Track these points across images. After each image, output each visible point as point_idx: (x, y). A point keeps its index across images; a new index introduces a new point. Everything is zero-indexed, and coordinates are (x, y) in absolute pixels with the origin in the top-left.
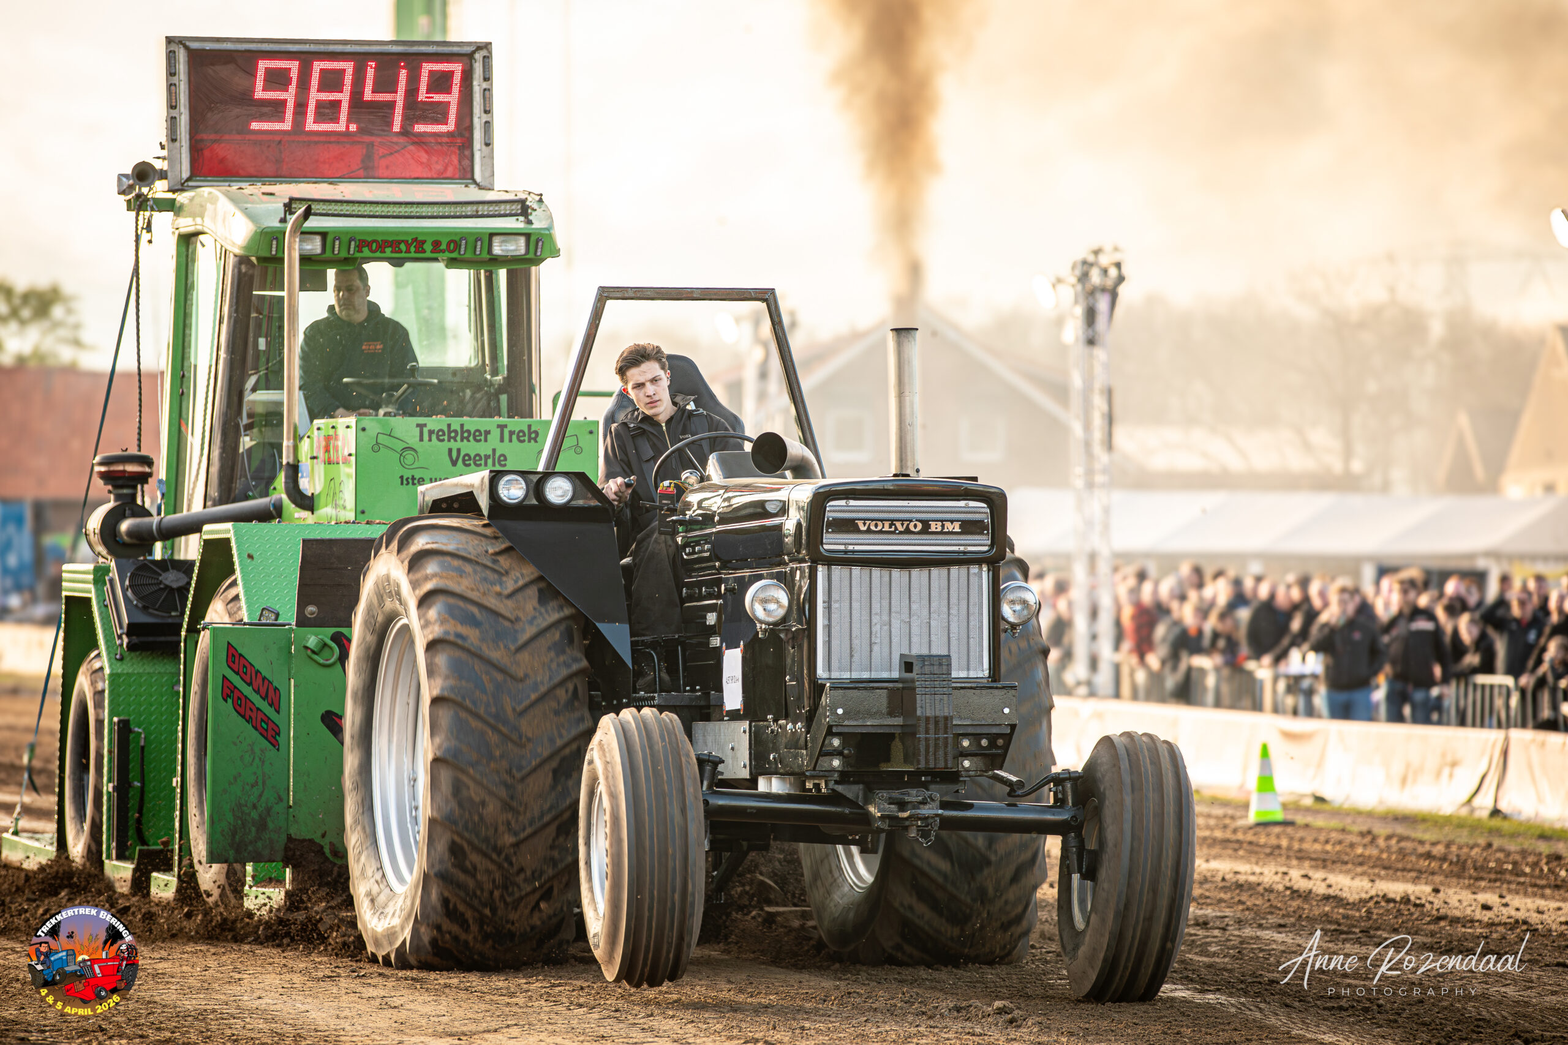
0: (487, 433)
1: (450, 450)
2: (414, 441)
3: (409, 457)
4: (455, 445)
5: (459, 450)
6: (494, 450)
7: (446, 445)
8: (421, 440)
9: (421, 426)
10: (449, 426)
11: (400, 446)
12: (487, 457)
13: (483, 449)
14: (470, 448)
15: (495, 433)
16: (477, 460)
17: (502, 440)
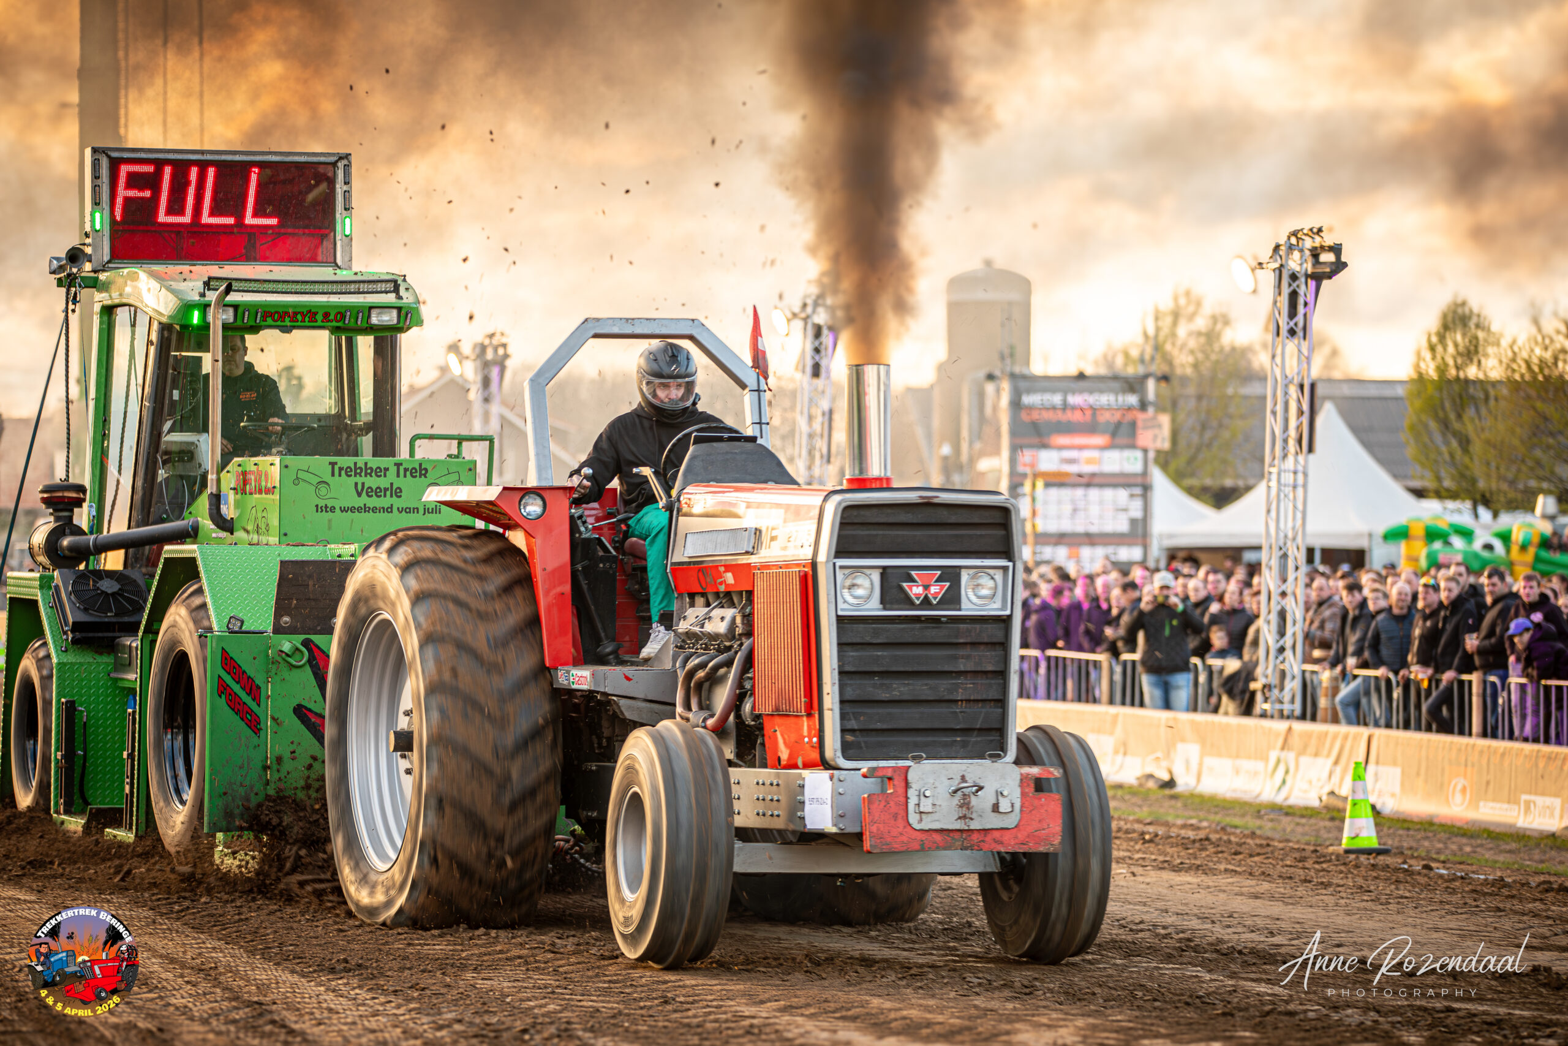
0: (387, 469)
1: (356, 484)
2: (327, 477)
3: (323, 490)
4: (359, 480)
5: (363, 484)
6: (392, 484)
7: (353, 479)
8: (333, 475)
9: (333, 464)
10: (355, 464)
11: (316, 480)
12: (386, 490)
13: (383, 482)
14: (372, 482)
15: (393, 470)
16: (378, 492)
17: (398, 476)
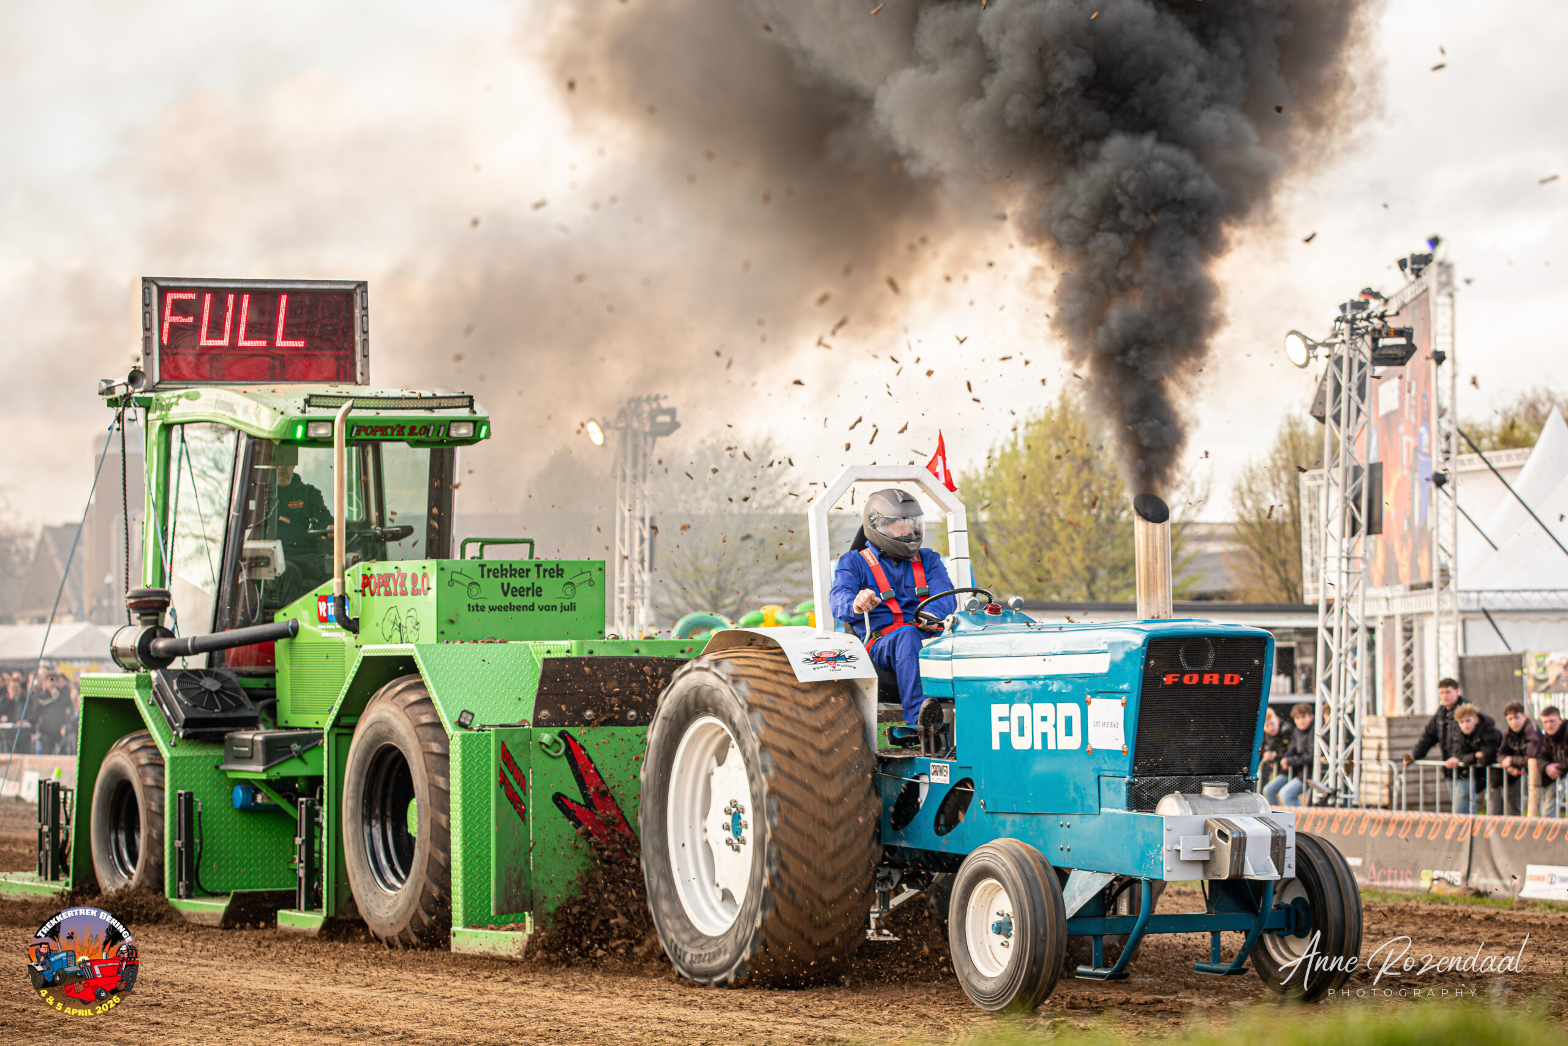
0: (528, 570)
1: (503, 584)
2: (477, 578)
3: (474, 591)
4: (505, 580)
5: (509, 584)
6: (534, 584)
7: (500, 580)
8: (483, 576)
9: (482, 566)
10: (502, 565)
11: (466, 581)
12: (528, 589)
13: (525, 583)
14: (517, 582)
15: (534, 570)
16: (521, 592)
17: (539, 576)
